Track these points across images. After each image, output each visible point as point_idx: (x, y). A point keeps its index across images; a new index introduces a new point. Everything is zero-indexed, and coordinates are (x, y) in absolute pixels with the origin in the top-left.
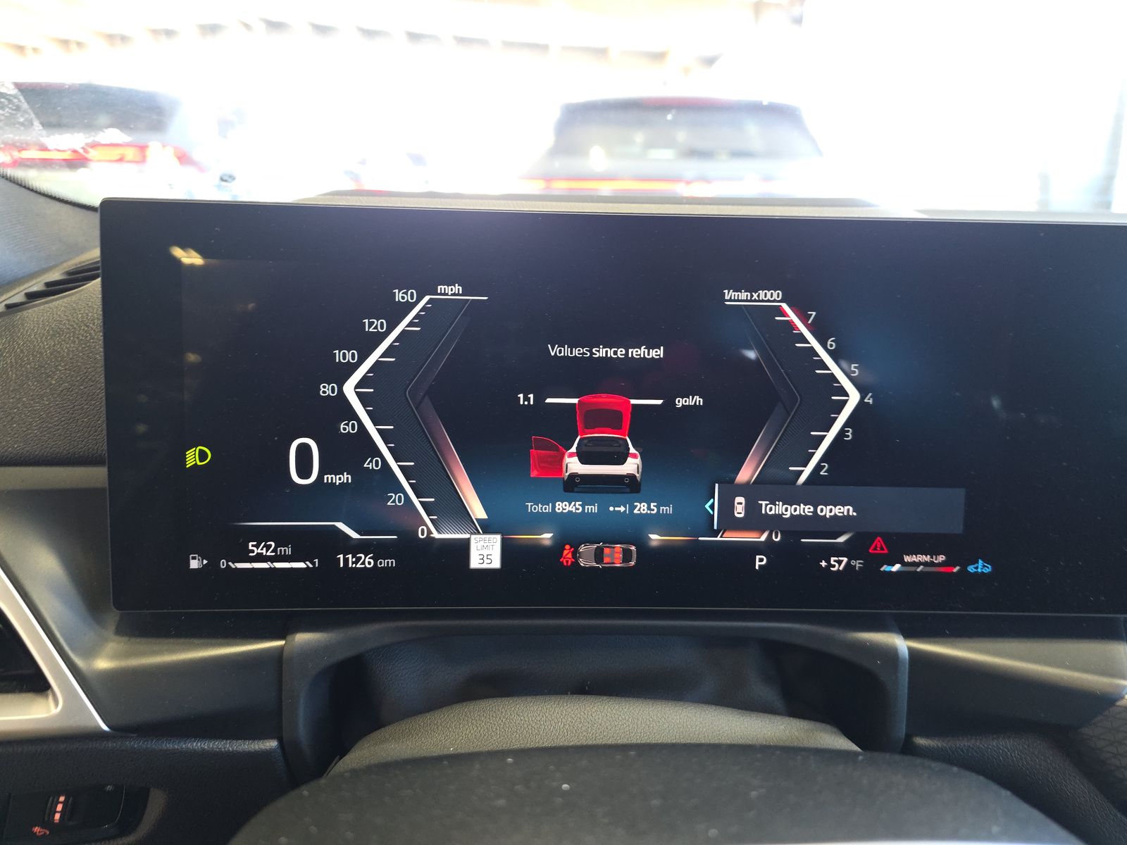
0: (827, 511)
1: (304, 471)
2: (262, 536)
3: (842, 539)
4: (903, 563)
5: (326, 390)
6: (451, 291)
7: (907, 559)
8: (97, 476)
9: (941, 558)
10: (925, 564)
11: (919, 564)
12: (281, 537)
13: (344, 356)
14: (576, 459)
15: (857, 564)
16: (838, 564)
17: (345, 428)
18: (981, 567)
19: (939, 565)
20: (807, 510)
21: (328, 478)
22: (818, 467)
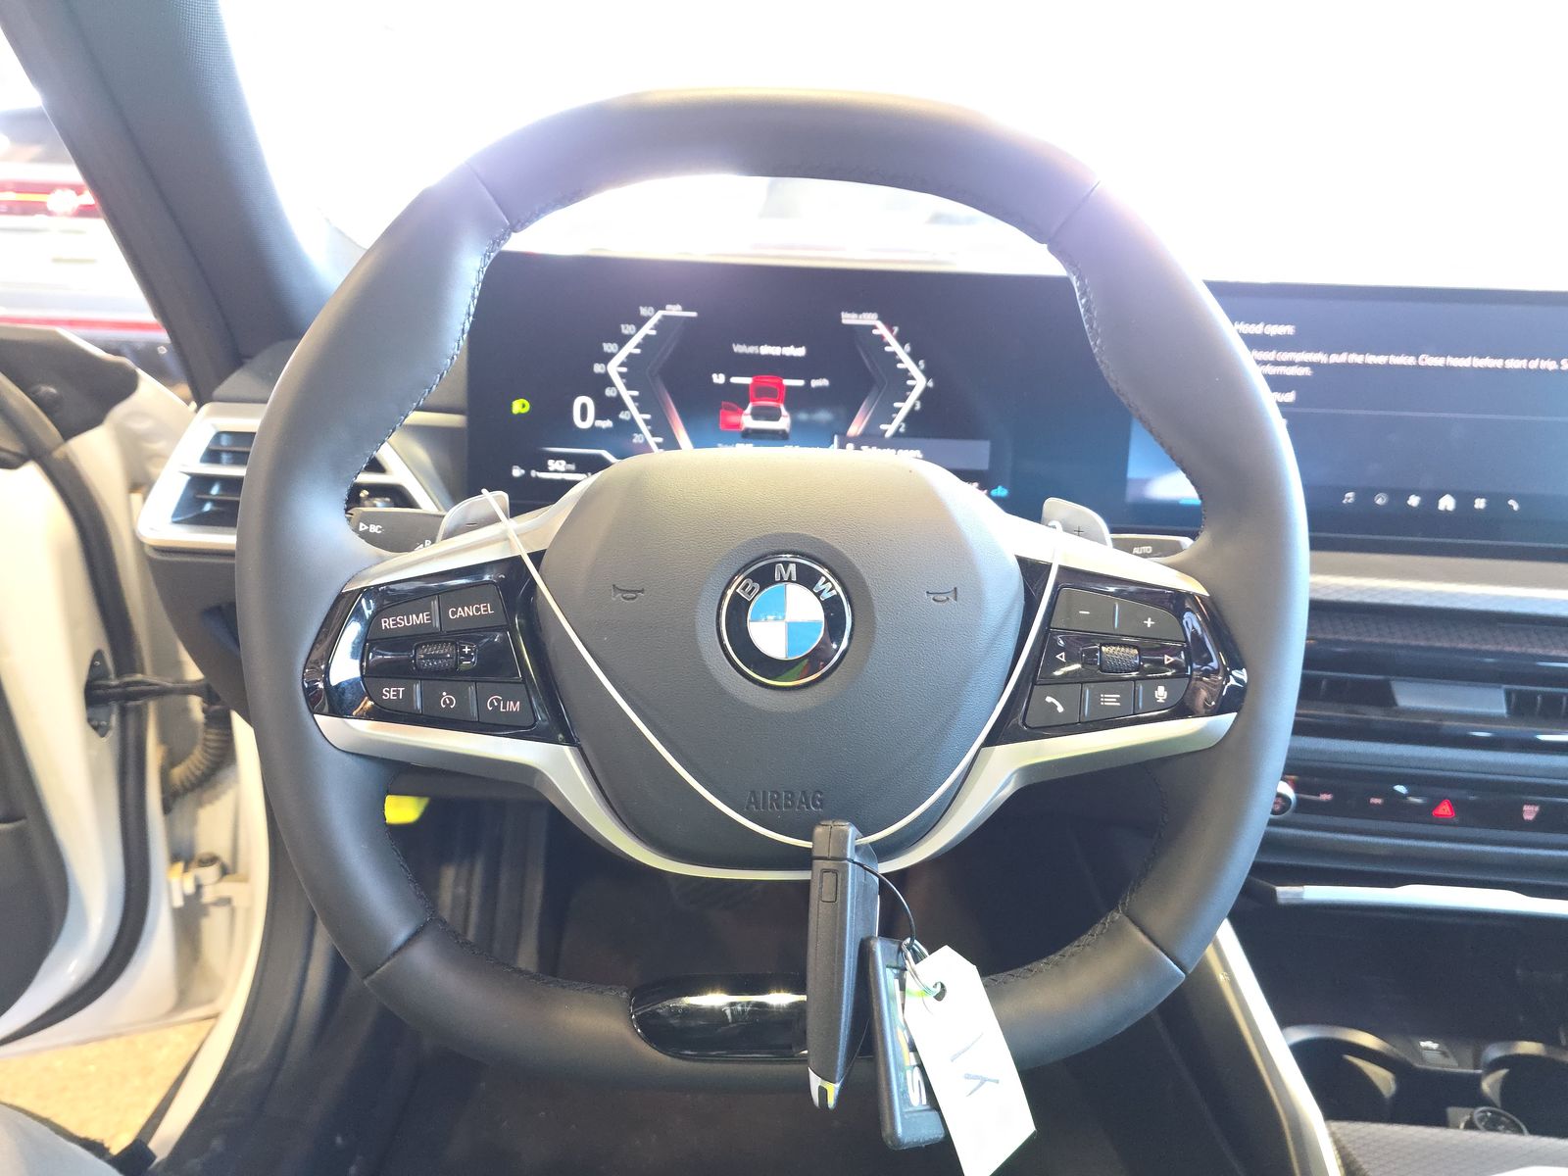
1: (584, 417)
2: (557, 457)
5: (598, 368)
6: (675, 310)
8: (455, 420)
12: (568, 458)
13: (609, 347)
14: (750, 417)
17: (609, 392)
18: (1000, 491)
21: (599, 423)
22: (900, 426)
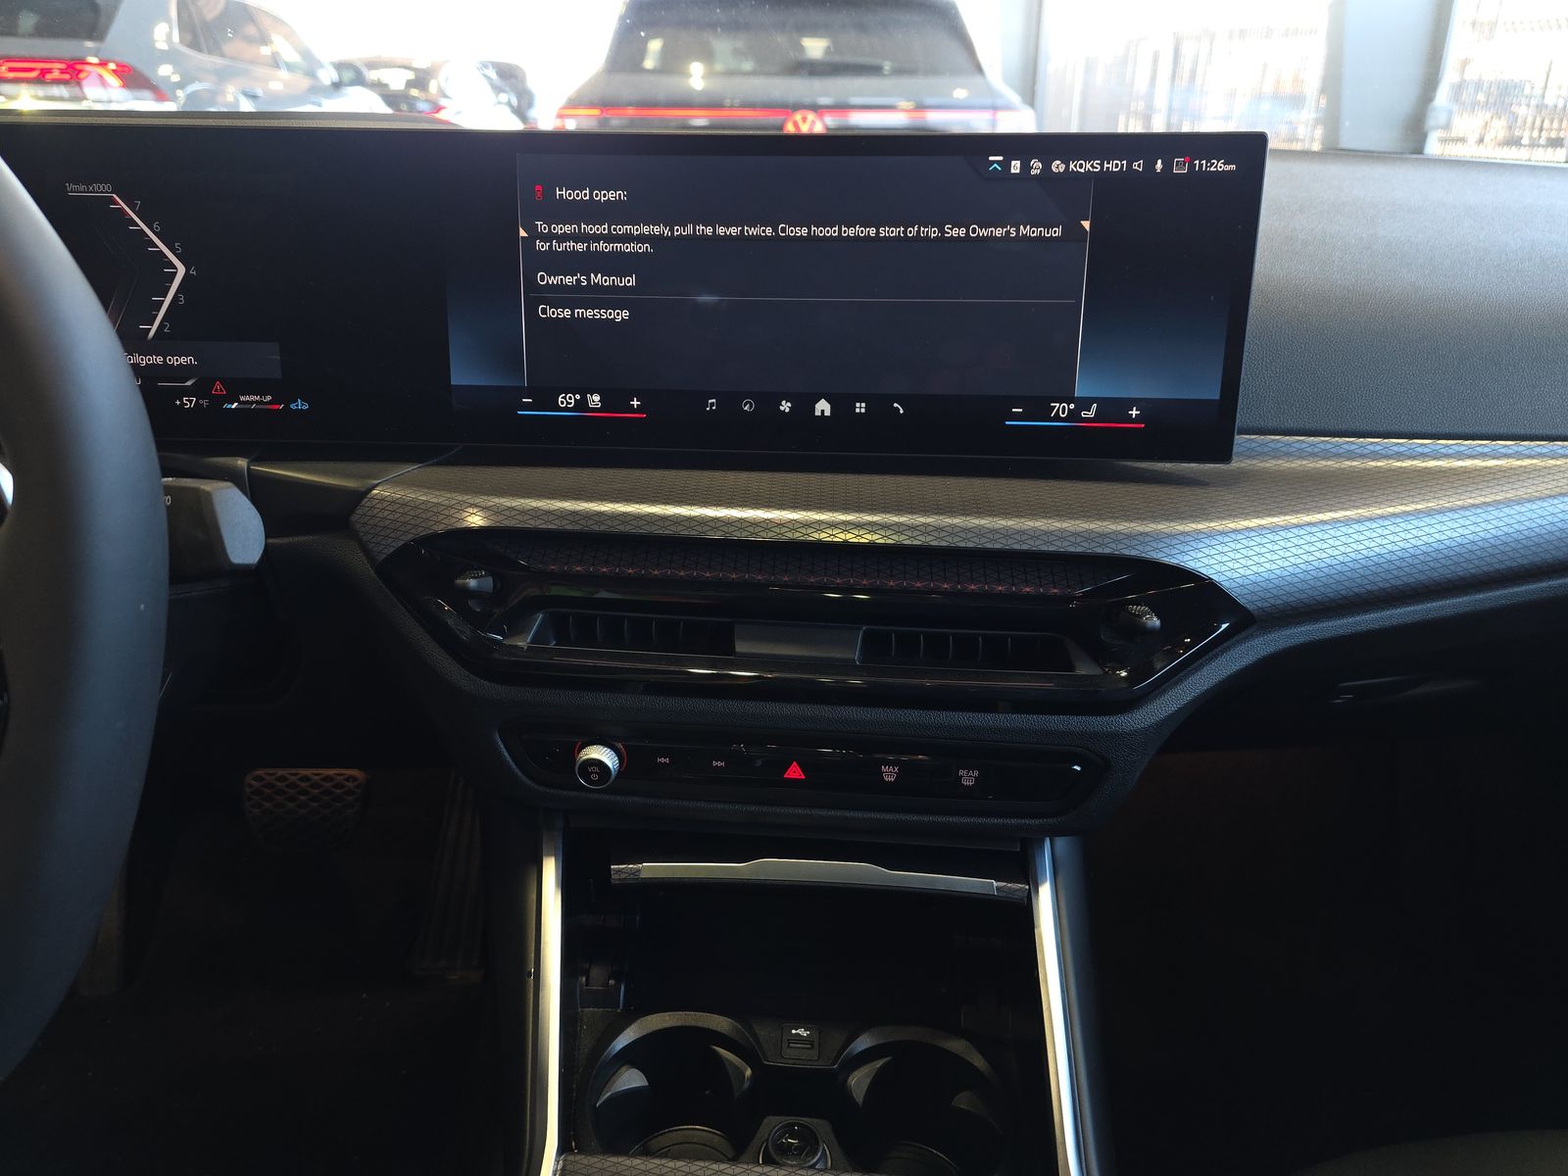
0: (175, 361)
3: (189, 383)
4: (240, 403)
7: (242, 398)
9: (269, 398)
10: (257, 402)
11: (252, 403)
15: (204, 403)
16: (190, 402)
18: (300, 405)
19: (267, 403)
20: (159, 360)
22: (161, 325)
